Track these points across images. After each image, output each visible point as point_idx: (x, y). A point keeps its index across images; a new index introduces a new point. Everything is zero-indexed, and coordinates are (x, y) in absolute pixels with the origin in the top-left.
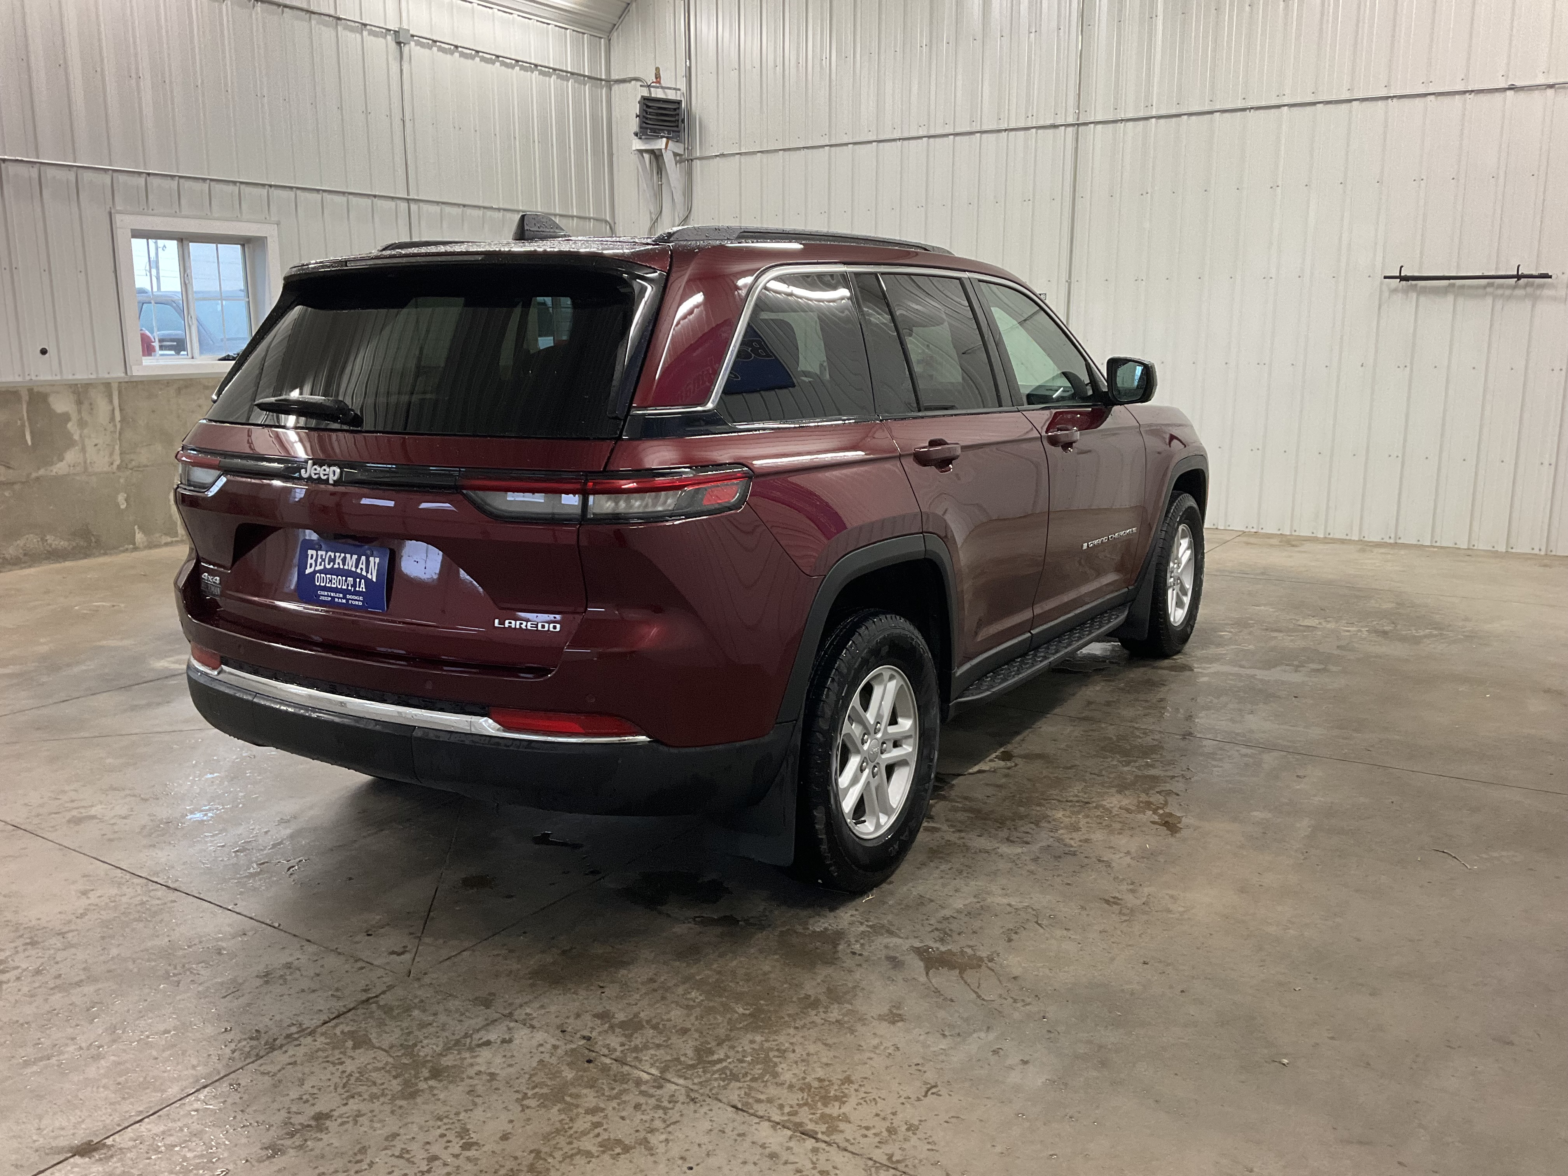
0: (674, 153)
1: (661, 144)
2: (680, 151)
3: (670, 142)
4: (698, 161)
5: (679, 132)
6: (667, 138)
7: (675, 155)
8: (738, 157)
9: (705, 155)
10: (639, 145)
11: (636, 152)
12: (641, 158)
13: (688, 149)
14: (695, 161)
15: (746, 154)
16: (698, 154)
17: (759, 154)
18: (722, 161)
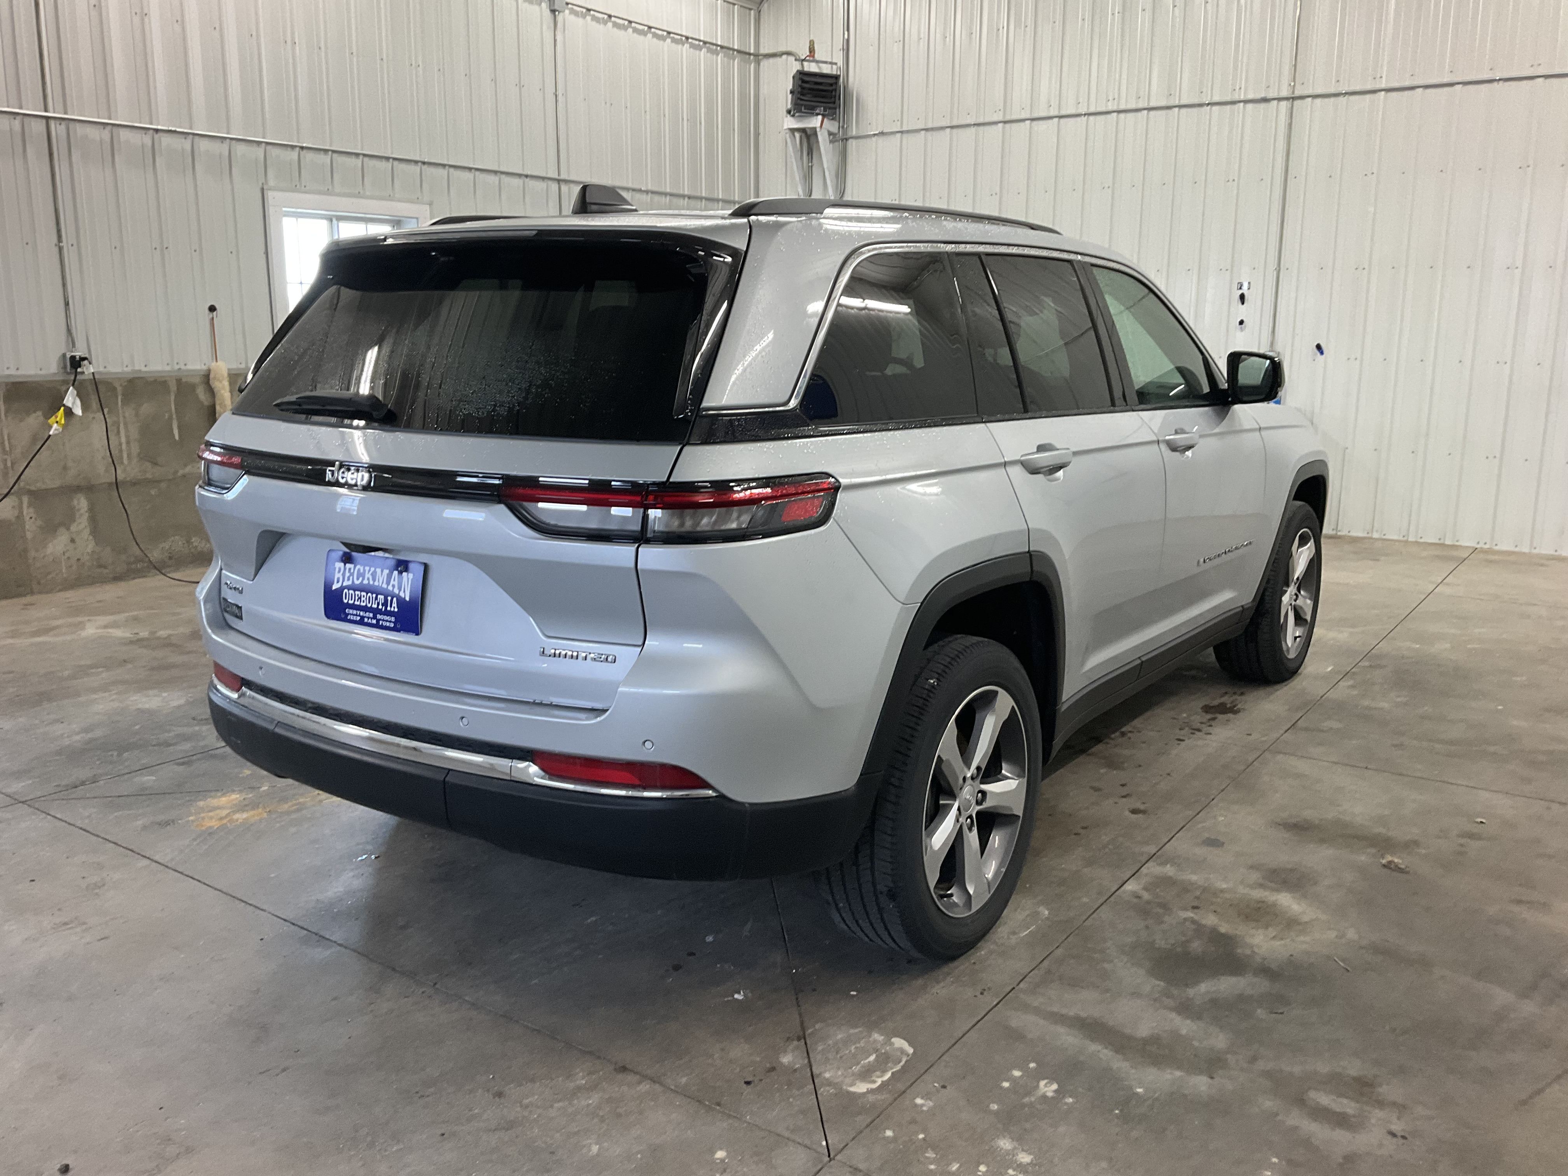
0: (828, 131)
1: (815, 122)
2: (834, 129)
3: (825, 120)
5: (835, 108)
6: (824, 116)
7: (830, 134)
8: (899, 135)
9: (861, 134)
10: (791, 123)
11: (787, 131)
12: (792, 137)
13: (843, 127)
14: (850, 141)
15: (908, 132)
16: (854, 133)
17: (923, 132)
18: (881, 140)
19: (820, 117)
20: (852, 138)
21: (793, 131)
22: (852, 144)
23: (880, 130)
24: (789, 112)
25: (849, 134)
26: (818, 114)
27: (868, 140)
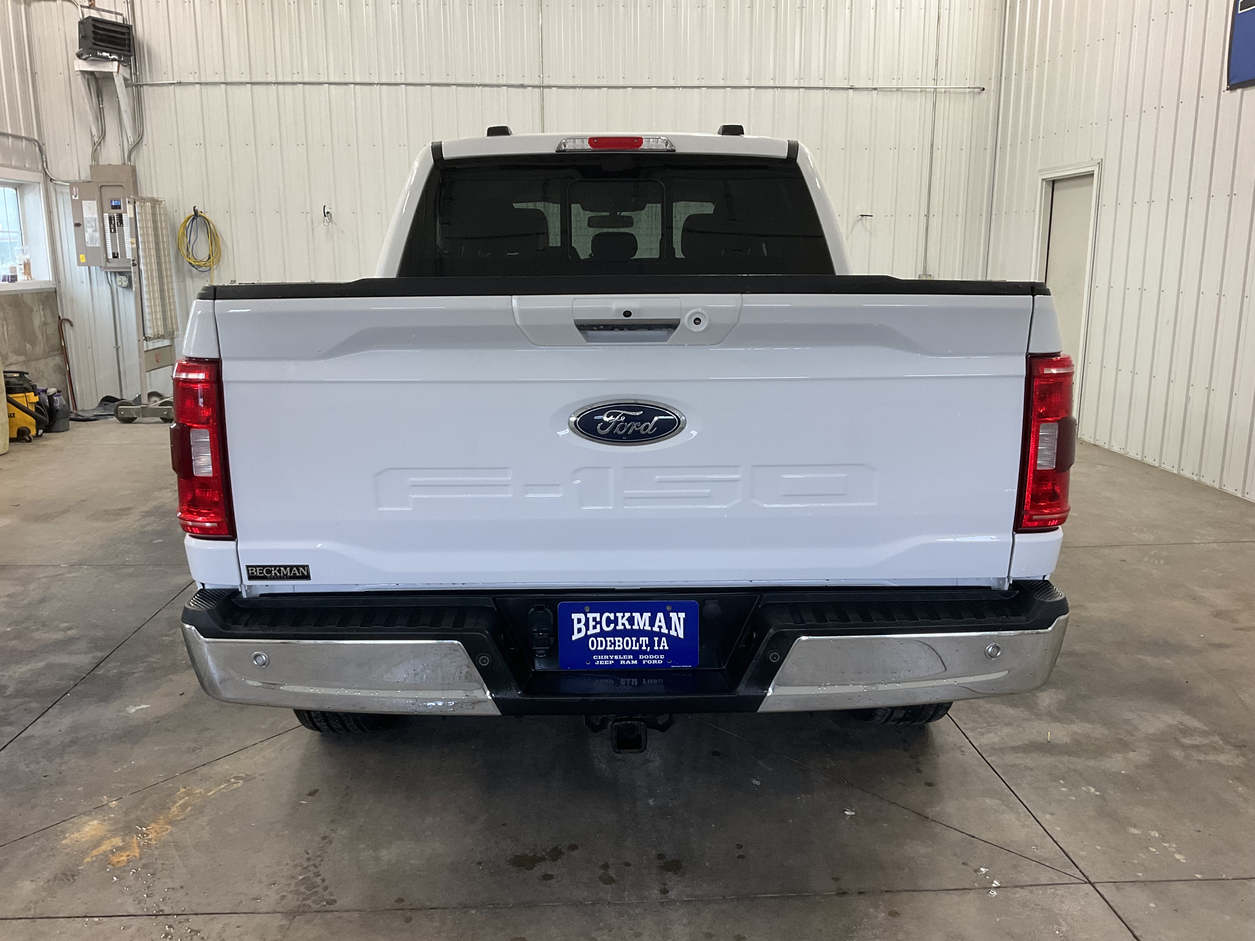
0: (124, 77)
1: (113, 67)
2: (128, 76)
3: (121, 66)
4: (150, 88)
5: (130, 56)
6: (119, 62)
7: (125, 80)
8: (197, 86)
9: (155, 82)
10: (81, 65)
11: (79, 73)
12: (84, 79)
13: (135, 74)
14: (144, 87)
15: (206, 84)
16: (148, 81)
17: (223, 85)
18: (178, 89)
19: (116, 62)
20: (146, 84)
21: (85, 74)
22: (148, 90)
23: (176, 81)
24: (77, 55)
25: (142, 81)
26: (113, 60)
27: (165, 88)
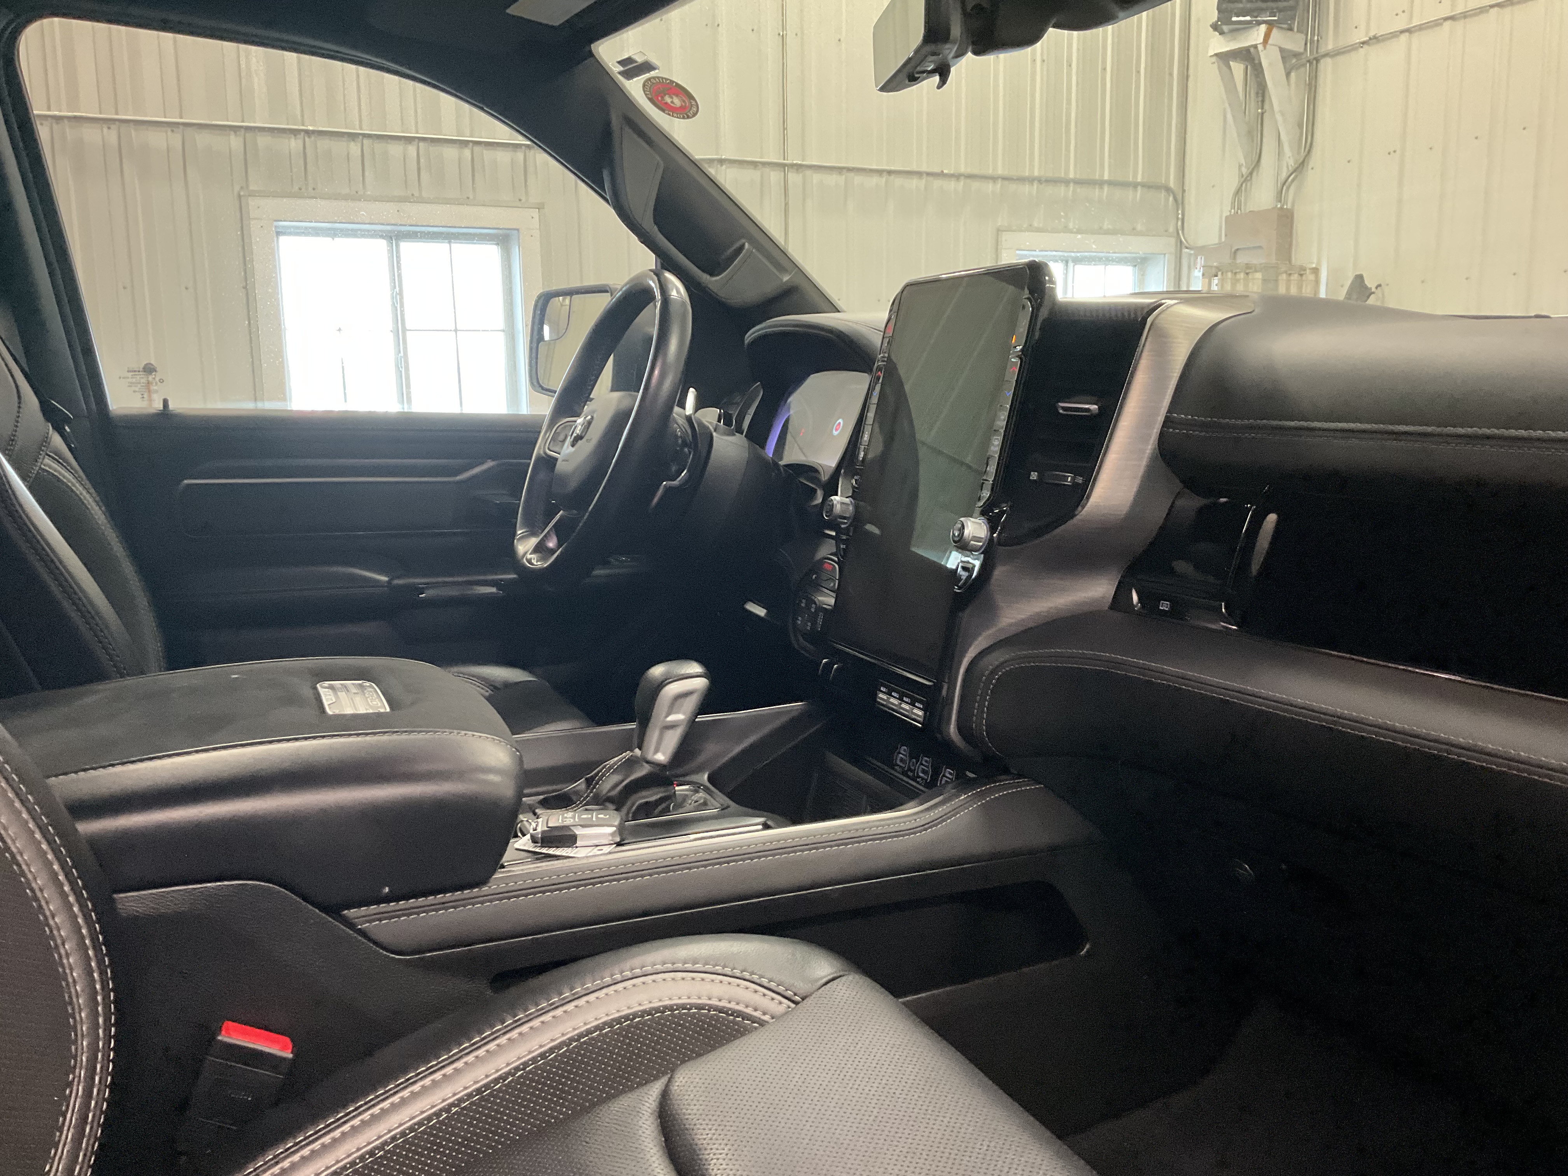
0: (1282, 50)
1: (1256, 36)
2: (1296, 46)
3: (1275, 30)
4: (1328, 60)
5: (1293, 10)
6: (1271, 21)
7: (1285, 52)
8: (1404, 38)
9: (1342, 43)
10: (1220, 44)
11: (1214, 59)
12: (1225, 69)
13: (1312, 41)
14: (1322, 61)
15: (1421, 28)
16: (1330, 47)
17: (1448, 24)
18: (1374, 53)
19: (1263, 28)
20: (1326, 55)
21: (1224, 58)
22: (1327, 66)
23: (1372, 34)
24: (1215, 27)
25: (1322, 51)
26: (1259, 23)
27: (1353, 54)
